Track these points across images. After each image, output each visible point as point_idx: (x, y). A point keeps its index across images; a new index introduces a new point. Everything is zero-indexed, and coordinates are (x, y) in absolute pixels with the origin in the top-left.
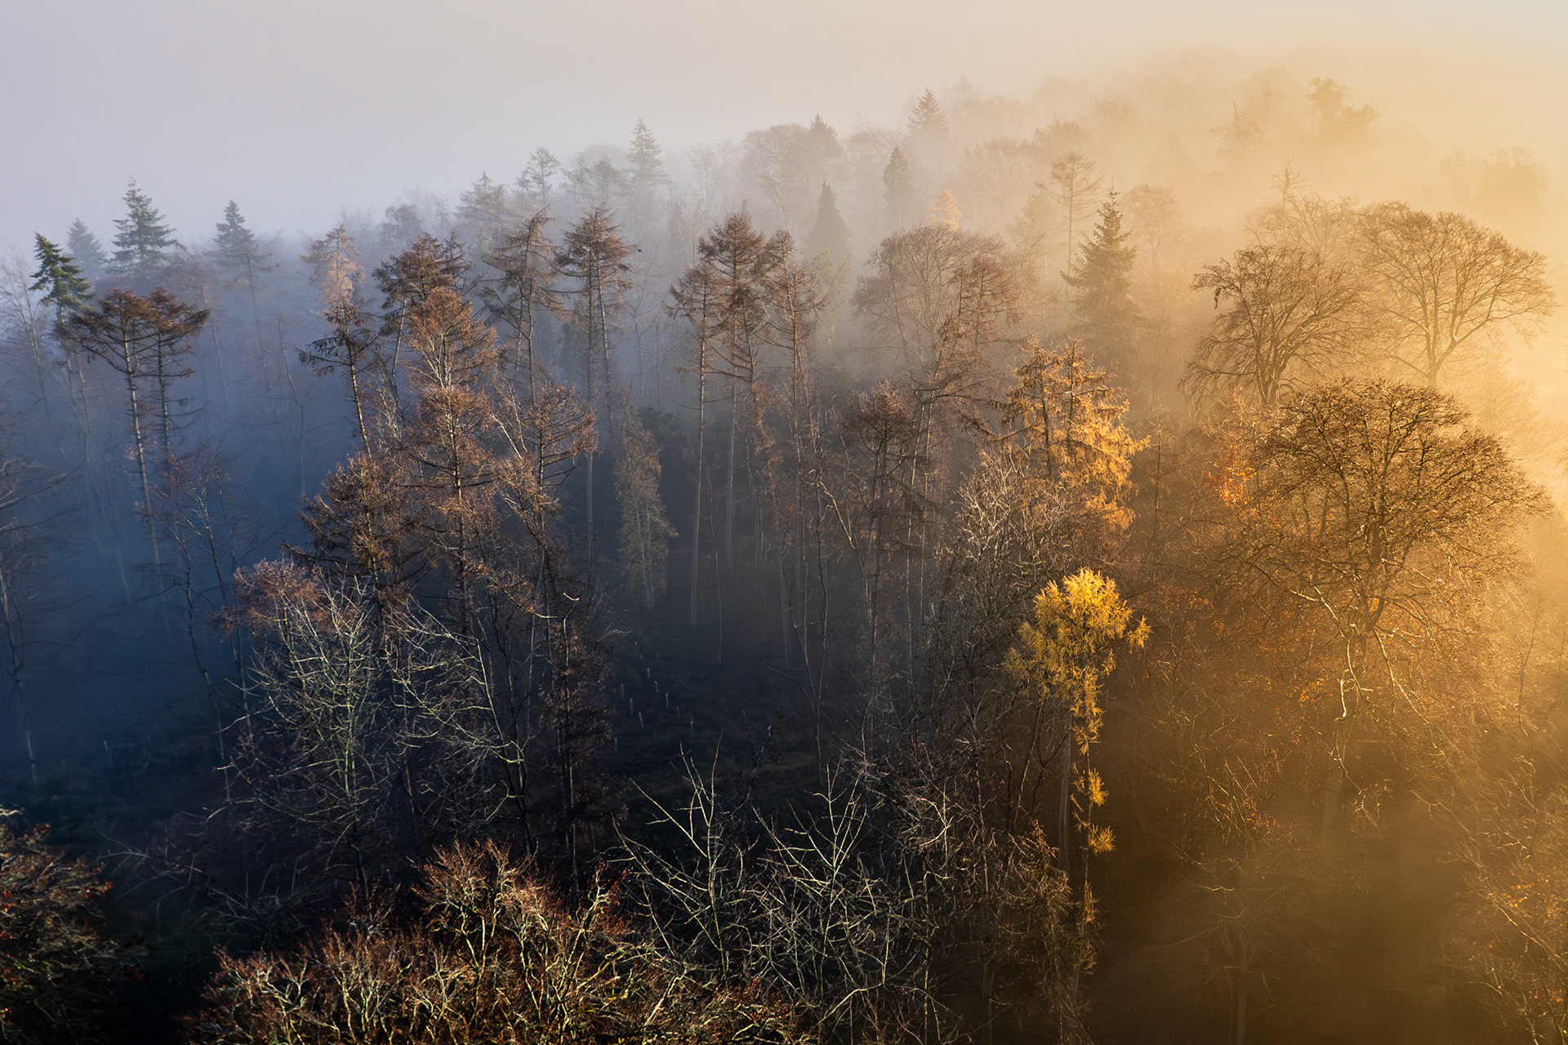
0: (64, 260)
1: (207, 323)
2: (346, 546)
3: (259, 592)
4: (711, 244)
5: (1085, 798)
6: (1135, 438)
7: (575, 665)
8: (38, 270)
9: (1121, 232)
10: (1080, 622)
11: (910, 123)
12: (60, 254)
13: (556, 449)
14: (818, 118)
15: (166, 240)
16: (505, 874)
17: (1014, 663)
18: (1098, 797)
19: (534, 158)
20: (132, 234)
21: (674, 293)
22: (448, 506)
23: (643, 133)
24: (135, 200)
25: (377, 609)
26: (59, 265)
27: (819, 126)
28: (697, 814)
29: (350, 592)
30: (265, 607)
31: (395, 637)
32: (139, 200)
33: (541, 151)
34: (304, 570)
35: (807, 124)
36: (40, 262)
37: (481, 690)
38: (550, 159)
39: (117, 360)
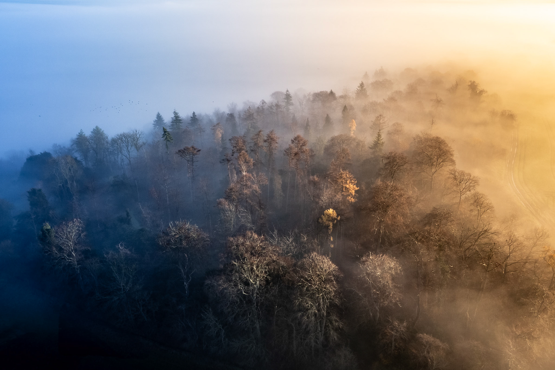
0: (168, 132)
1: (200, 151)
2: (231, 197)
3: (220, 203)
4: (294, 140)
5: (330, 240)
6: (357, 187)
7: (263, 216)
8: (163, 134)
9: (381, 138)
10: (329, 216)
11: (357, 90)
12: (167, 131)
13: (261, 183)
14: (331, 90)
15: (181, 122)
16: (254, 234)
17: (320, 220)
18: (332, 240)
19: (261, 102)
20: (174, 120)
21: (285, 151)
22: (245, 191)
23: (288, 92)
24: (175, 113)
25: (236, 206)
26: (167, 133)
27: (332, 92)
28: (275, 233)
29: (233, 204)
30: (221, 205)
31: (239, 210)
32: (176, 113)
33: (263, 100)
34: (226, 200)
35: (329, 91)
36: (164, 132)
37: (250, 218)
38: (265, 102)
39: (186, 159)
